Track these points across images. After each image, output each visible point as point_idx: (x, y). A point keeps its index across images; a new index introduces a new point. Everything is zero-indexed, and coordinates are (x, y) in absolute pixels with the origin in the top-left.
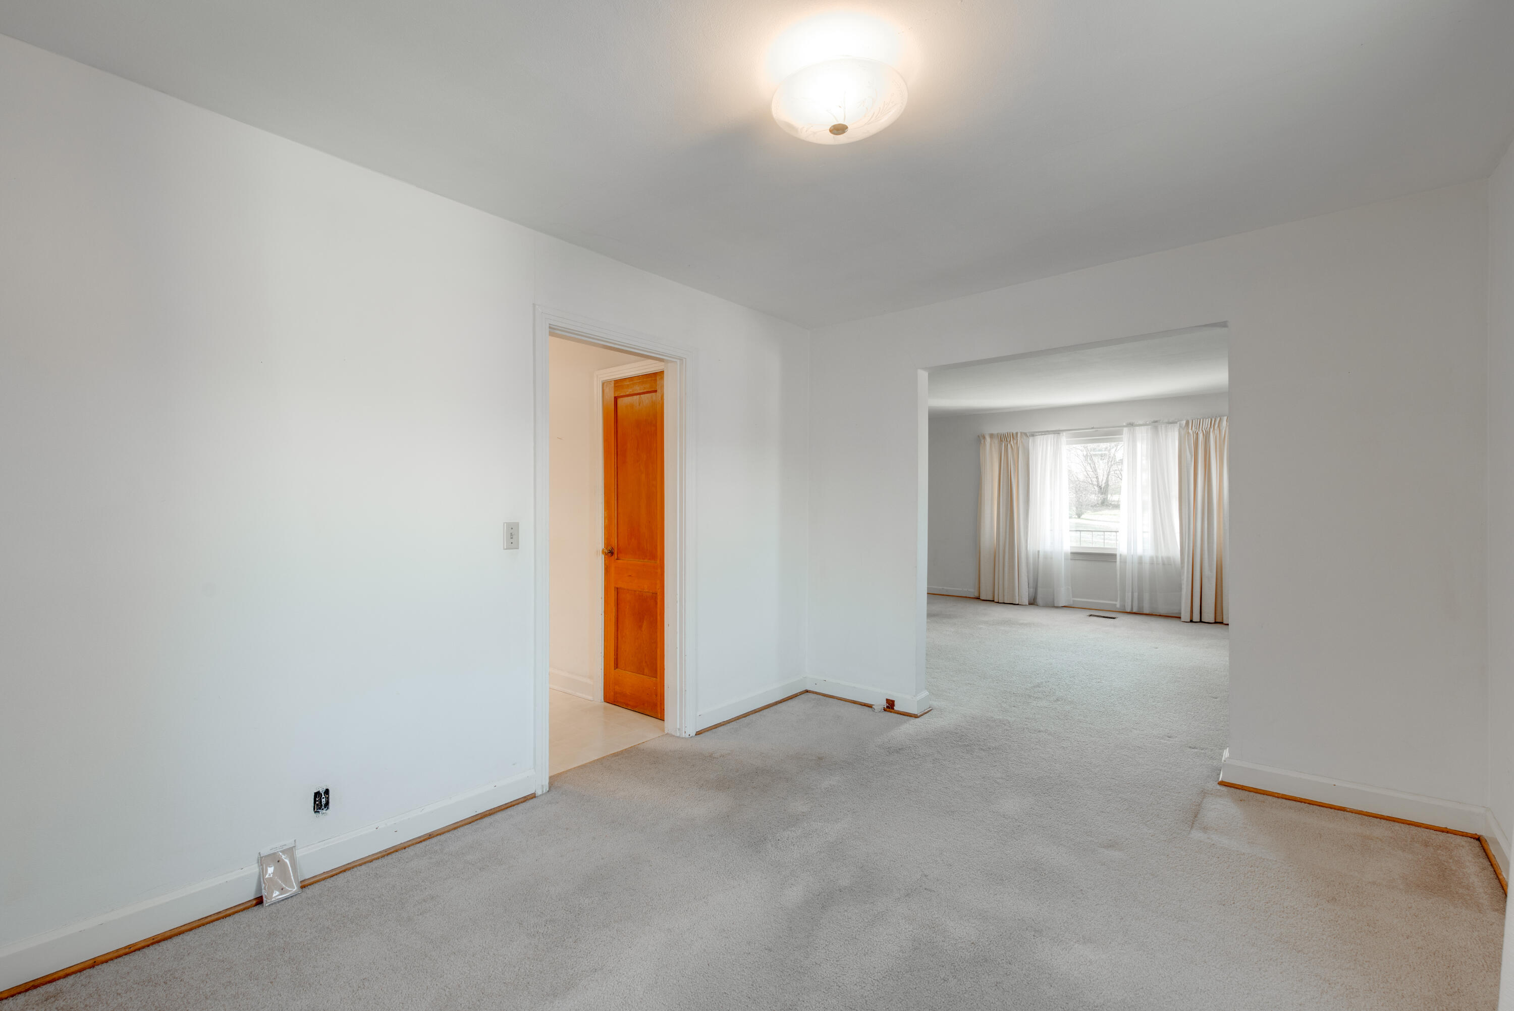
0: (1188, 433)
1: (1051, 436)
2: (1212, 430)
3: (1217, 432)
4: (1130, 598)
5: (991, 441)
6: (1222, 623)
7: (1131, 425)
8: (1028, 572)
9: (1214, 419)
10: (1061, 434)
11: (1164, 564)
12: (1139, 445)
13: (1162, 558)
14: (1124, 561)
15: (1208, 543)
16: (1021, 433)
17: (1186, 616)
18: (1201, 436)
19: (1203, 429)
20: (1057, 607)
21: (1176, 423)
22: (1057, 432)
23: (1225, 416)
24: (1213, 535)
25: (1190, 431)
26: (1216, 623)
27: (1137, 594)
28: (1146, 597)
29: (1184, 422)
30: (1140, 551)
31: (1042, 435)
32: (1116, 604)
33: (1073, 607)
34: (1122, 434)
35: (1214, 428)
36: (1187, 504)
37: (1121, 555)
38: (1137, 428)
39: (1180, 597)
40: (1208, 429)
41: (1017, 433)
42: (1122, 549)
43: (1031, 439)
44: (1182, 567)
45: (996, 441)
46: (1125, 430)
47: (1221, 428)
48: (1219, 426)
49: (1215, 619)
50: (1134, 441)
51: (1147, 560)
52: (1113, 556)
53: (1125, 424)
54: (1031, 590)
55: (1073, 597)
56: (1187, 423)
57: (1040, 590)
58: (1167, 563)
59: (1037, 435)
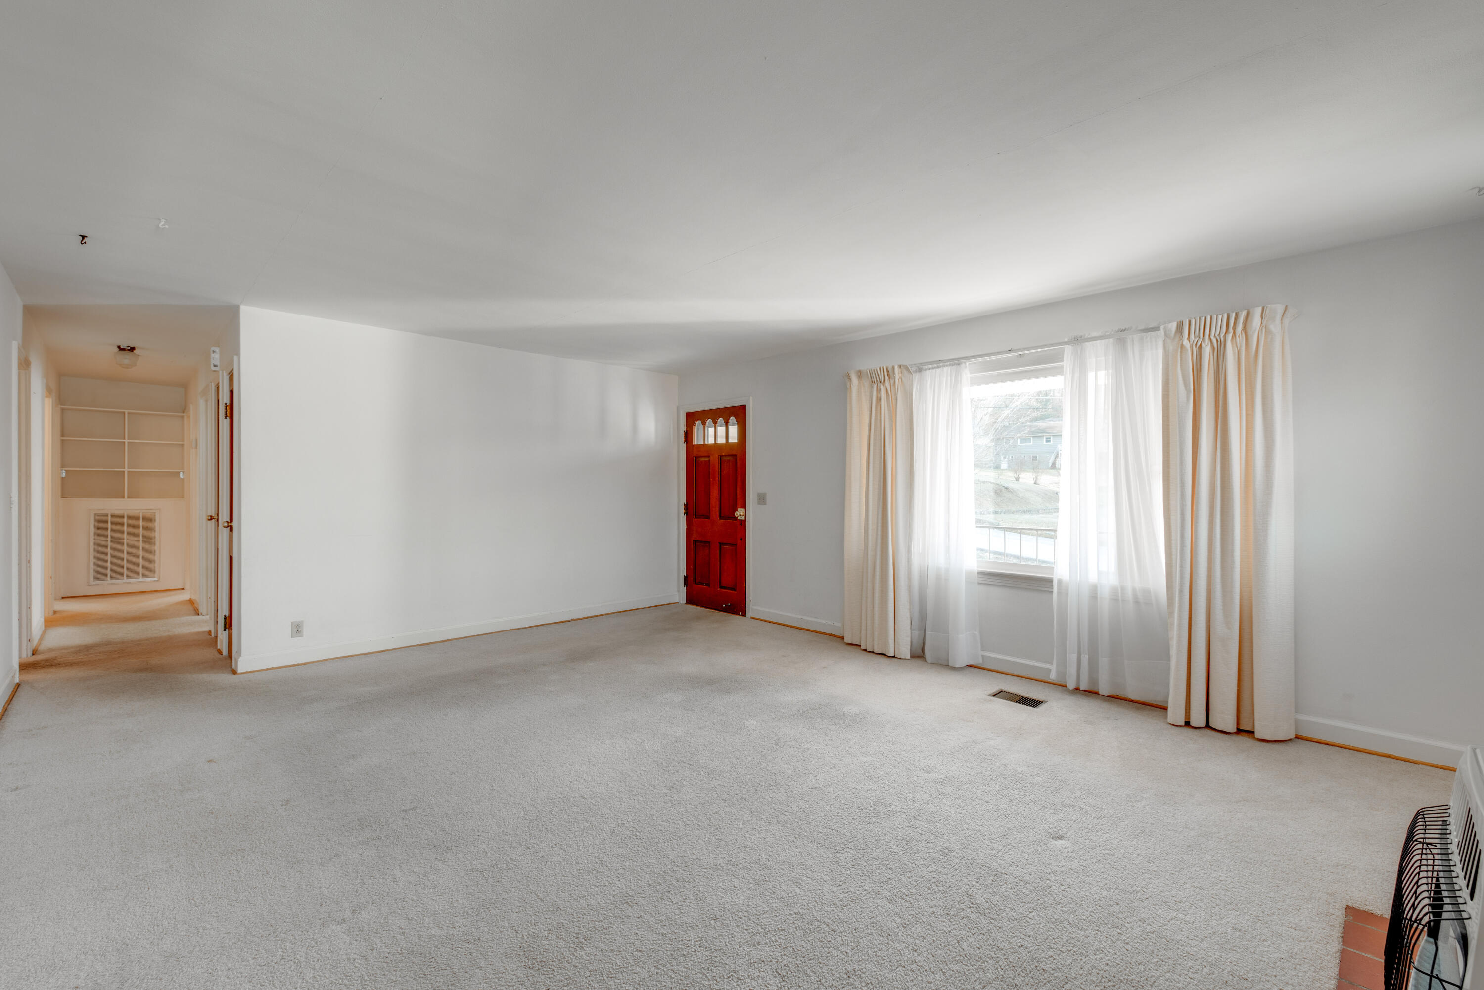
0: (1182, 346)
1: (947, 370)
2: (1230, 336)
3: (1241, 340)
4: (1075, 665)
5: (859, 383)
6: (1251, 733)
7: (1077, 340)
8: (911, 602)
9: (1234, 314)
10: (963, 365)
11: (1136, 602)
12: (1091, 376)
13: (1134, 590)
14: (1064, 592)
15: (1223, 567)
16: (900, 367)
17: (1176, 714)
18: (1207, 351)
19: (1212, 337)
20: (954, 669)
21: (1157, 329)
22: (956, 362)
23: (1258, 306)
24: (1233, 551)
25: (1186, 342)
26: (1239, 731)
27: (1087, 656)
28: (1104, 662)
29: (1173, 326)
30: (1093, 577)
31: (933, 368)
32: (1050, 670)
33: (984, 669)
34: (1062, 361)
35: (1234, 332)
36: (1179, 489)
37: (1060, 581)
38: (1088, 344)
39: (1169, 669)
40: (1222, 335)
41: (893, 368)
42: (1061, 572)
43: (916, 377)
44: (1171, 613)
45: (866, 383)
46: (1068, 350)
47: (1250, 332)
48: (1245, 328)
49: (1238, 724)
50: (1081, 370)
51: (1105, 593)
52: (1050, 581)
53: (1066, 340)
54: (916, 633)
55: (983, 650)
56: (1180, 326)
57: (928, 634)
58: (1143, 601)
59: (925, 370)
